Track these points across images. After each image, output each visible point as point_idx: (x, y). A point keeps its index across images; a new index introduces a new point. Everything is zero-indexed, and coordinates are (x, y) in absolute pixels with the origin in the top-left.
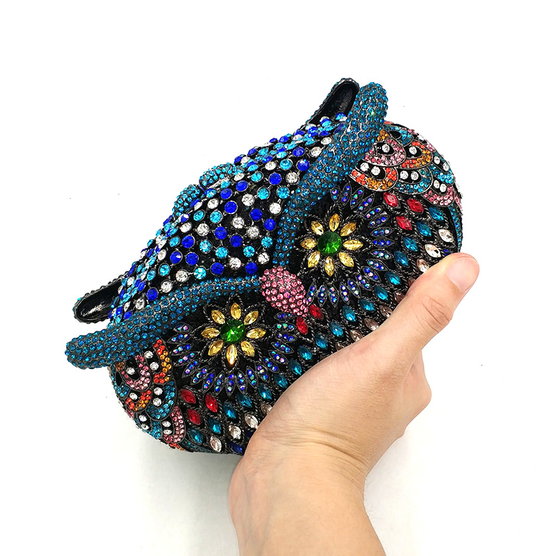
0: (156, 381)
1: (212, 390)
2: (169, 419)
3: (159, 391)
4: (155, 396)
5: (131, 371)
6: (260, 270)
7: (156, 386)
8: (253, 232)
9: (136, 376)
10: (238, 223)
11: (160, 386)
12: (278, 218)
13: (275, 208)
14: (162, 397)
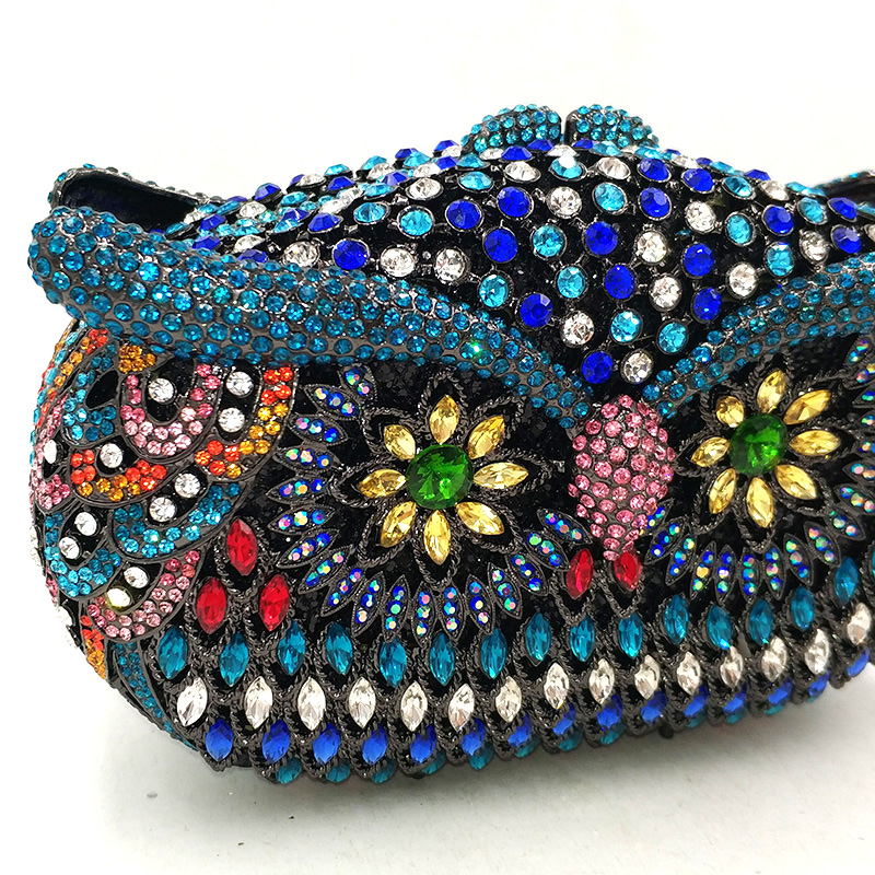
0: (202, 459)
1: (300, 571)
2: (152, 570)
3: (188, 486)
4: (167, 491)
5: (163, 391)
6: (611, 386)
7: (193, 469)
8: (666, 292)
9: (162, 413)
10: (652, 248)
11: (202, 478)
12: (732, 304)
13: (743, 279)
14: (184, 506)
